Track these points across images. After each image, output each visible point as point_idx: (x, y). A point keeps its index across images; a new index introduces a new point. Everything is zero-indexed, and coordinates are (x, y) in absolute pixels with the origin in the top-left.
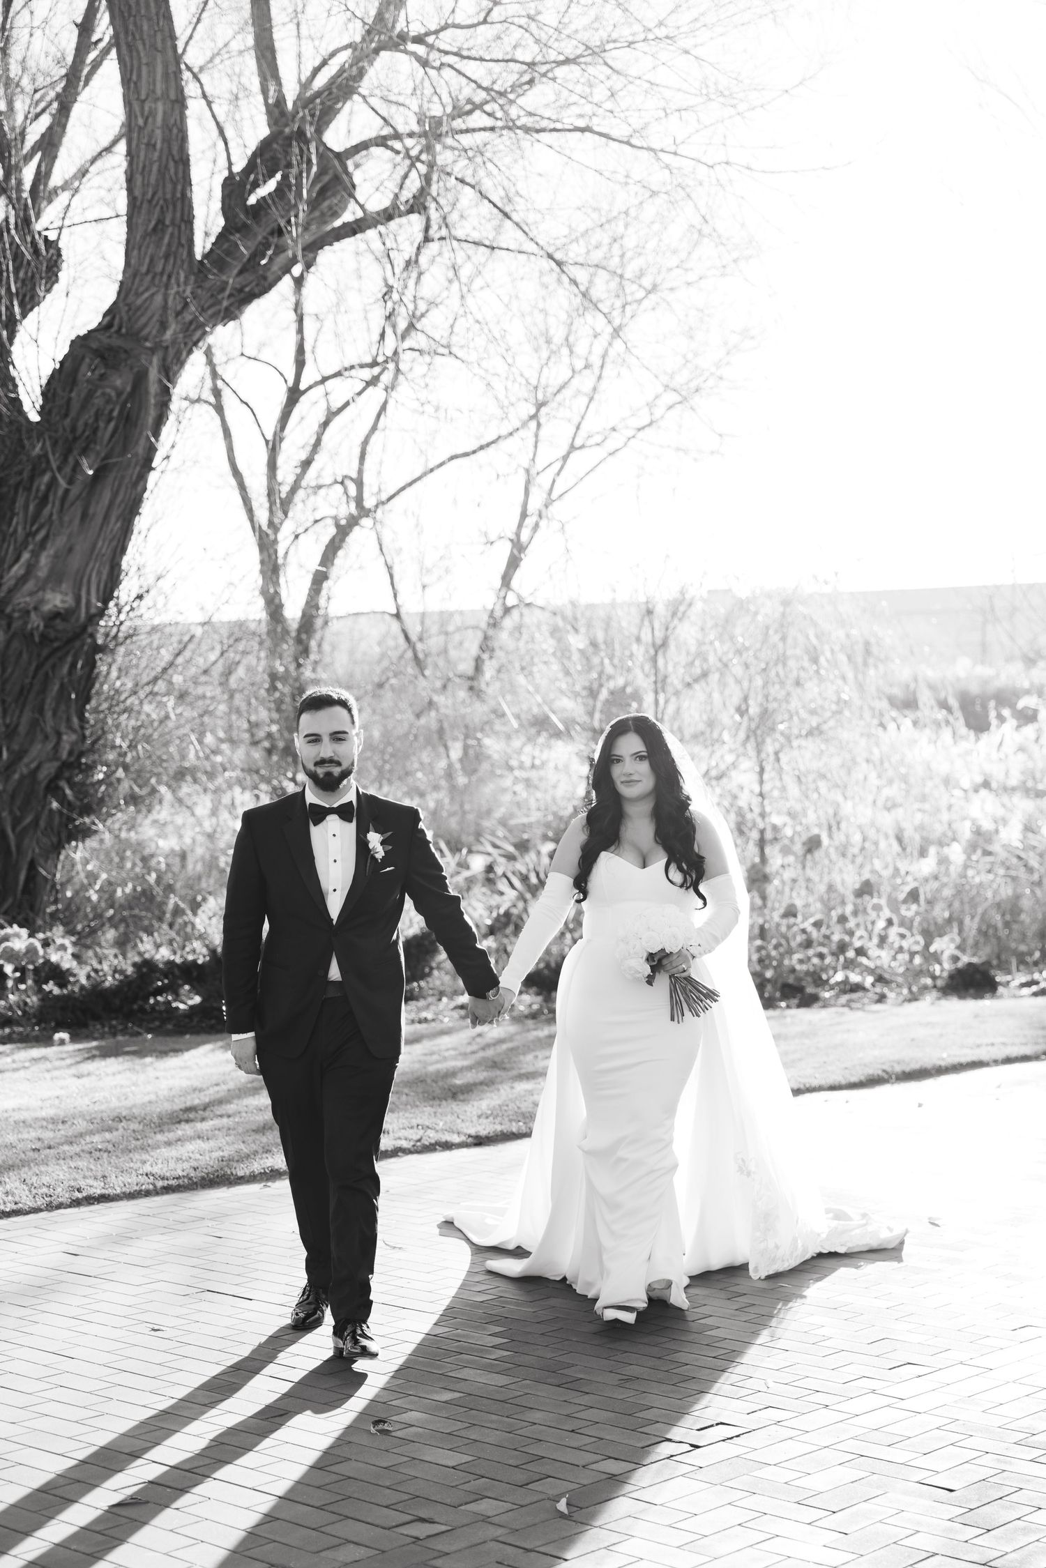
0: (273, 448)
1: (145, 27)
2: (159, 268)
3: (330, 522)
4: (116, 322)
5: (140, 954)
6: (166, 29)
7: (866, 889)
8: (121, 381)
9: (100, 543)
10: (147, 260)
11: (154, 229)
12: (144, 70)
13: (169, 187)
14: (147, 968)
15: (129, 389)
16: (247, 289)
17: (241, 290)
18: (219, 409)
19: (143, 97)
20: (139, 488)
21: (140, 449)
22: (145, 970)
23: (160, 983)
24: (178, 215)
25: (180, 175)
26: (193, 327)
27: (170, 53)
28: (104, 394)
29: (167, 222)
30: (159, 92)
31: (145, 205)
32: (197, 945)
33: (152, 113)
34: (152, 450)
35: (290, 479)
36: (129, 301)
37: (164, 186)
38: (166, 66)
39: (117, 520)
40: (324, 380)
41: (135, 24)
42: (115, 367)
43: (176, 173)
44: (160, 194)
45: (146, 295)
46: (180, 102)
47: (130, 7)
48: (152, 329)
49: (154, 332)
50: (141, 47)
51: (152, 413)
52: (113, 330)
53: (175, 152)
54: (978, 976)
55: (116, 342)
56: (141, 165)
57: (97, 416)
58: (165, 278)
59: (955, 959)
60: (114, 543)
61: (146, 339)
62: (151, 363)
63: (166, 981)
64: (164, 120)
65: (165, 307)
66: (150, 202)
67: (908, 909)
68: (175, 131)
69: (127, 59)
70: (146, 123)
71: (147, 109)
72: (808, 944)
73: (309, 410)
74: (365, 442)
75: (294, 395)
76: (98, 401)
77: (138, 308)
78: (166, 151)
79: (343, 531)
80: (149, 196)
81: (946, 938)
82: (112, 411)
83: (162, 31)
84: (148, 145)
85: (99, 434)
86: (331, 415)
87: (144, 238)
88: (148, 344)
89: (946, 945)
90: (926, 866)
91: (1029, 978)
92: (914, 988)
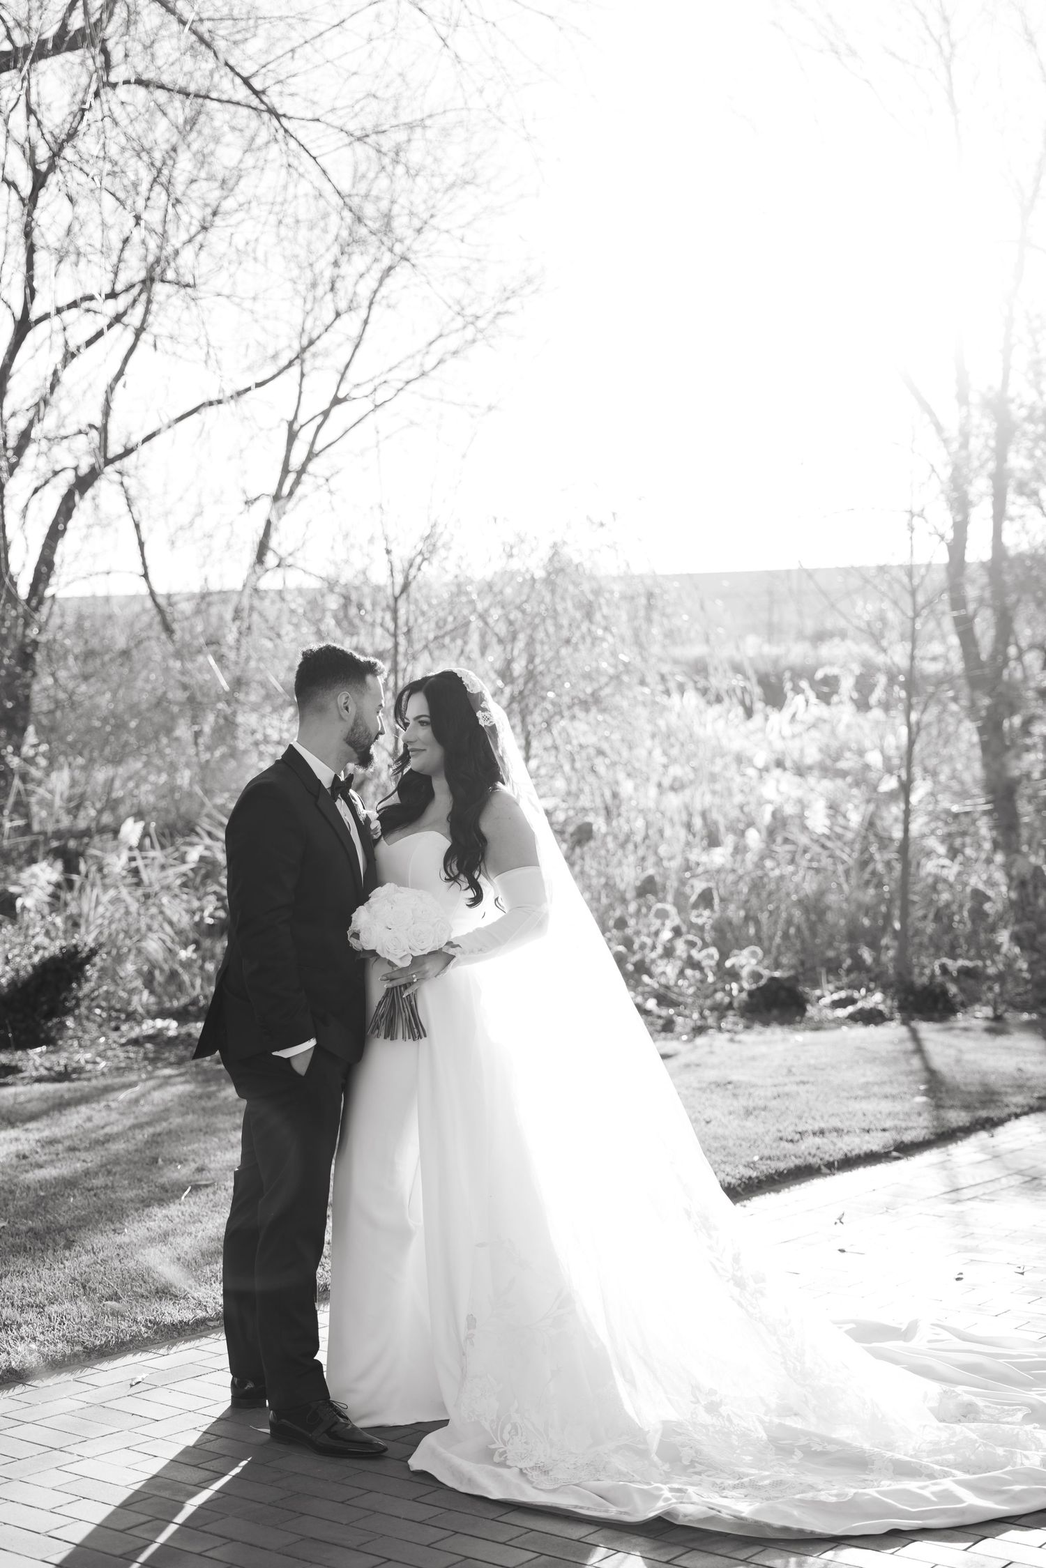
3: (69, 472)
7: (648, 888)
40: (60, 310)
54: (783, 994)
59: (756, 976)
67: (699, 916)
74: (111, 389)
75: (23, 326)
79: (83, 483)
81: (746, 952)
86: (70, 353)
89: (746, 960)
90: (719, 857)
91: (842, 994)
92: (707, 1013)
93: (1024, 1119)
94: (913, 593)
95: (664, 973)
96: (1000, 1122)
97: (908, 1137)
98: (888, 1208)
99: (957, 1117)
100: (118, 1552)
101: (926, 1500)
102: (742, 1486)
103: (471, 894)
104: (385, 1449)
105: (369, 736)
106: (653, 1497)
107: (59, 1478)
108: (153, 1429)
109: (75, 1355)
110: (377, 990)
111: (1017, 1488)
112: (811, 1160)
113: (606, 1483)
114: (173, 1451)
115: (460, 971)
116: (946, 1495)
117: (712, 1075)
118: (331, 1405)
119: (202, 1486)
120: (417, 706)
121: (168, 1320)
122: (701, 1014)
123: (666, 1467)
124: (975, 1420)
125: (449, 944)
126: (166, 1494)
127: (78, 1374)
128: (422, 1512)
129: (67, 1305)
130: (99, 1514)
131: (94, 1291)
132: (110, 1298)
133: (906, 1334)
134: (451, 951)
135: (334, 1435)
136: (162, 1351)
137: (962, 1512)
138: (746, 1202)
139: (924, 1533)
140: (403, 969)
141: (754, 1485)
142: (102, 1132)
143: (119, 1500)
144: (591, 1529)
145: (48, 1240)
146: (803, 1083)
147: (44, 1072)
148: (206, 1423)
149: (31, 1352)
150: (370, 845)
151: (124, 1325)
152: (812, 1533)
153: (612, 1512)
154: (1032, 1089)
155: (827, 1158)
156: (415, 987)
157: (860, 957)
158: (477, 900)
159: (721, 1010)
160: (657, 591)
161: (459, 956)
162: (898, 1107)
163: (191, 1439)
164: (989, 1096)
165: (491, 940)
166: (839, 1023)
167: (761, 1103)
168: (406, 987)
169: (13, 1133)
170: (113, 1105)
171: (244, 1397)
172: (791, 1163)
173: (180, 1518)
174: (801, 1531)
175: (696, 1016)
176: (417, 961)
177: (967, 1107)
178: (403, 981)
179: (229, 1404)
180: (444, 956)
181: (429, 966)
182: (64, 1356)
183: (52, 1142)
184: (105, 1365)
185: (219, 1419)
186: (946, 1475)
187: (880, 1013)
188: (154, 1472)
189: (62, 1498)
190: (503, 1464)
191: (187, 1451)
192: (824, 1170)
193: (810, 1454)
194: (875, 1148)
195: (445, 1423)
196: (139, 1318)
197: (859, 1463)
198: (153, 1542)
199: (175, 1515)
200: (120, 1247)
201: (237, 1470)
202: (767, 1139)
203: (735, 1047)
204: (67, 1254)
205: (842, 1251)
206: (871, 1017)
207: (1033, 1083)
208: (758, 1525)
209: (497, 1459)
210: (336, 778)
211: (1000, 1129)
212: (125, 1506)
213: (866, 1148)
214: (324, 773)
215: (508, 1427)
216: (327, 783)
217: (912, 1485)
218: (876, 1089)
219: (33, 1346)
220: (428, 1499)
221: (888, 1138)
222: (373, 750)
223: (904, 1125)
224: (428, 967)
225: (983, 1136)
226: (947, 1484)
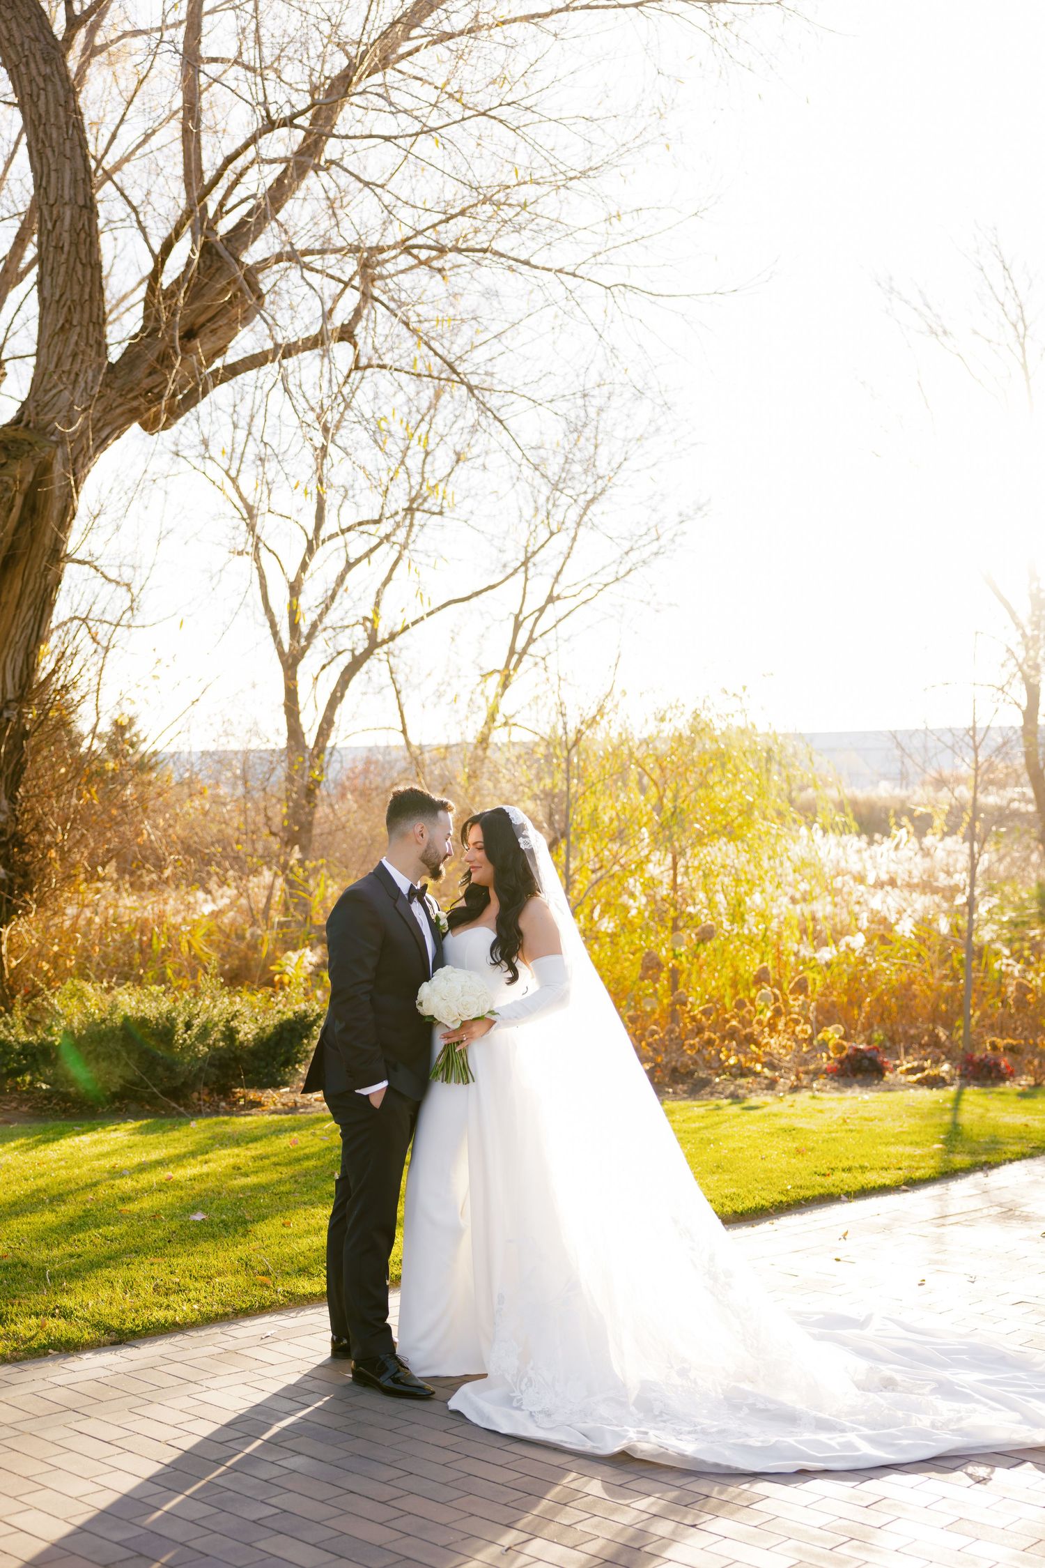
0: (295, 589)
1: (54, 136)
2: (67, 366)
3: (347, 653)
4: (25, 418)
6: (76, 137)
7: (761, 978)
8: (20, 470)
10: (55, 359)
11: (62, 328)
12: (53, 174)
13: (77, 288)
15: (30, 479)
16: (156, 391)
19: (51, 202)
21: (47, 541)
24: (86, 316)
25: (88, 277)
26: (100, 424)
27: (79, 161)
29: (75, 323)
30: (67, 197)
31: (54, 306)
33: (60, 218)
36: (37, 398)
37: (71, 289)
38: (74, 173)
39: (29, 609)
40: (343, 531)
41: (45, 132)
42: (17, 457)
43: (84, 277)
44: (67, 295)
45: (54, 391)
46: (89, 208)
47: (40, 116)
50: (50, 154)
52: (23, 424)
53: (83, 256)
54: (866, 1063)
55: (22, 434)
56: (49, 268)
58: (73, 376)
59: (839, 1048)
61: (52, 434)
62: (55, 455)
64: (71, 224)
66: (58, 302)
67: (795, 1000)
68: (83, 235)
69: (38, 166)
70: (54, 227)
71: (55, 212)
72: (700, 1030)
74: (379, 592)
75: (314, 544)
77: (47, 404)
78: (73, 254)
79: (358, 661)
80: (57, 297)
81: (831, 1029)
83: (71, 139)
84: (55, 247)
87: (53, 334)
88: (53, 438)
89: (832, 1034)
90: (826, 954)
91: (915, 1064)
92: (802, 1076)
93: (1016, 1164)
94: (976, 749)
95: (767, 1043)
96: (996, 1165)
97: (918, 1174)
98: (886, 1229)
99: (960, 1160)
100: (213, 1458)
101: (831, 1448)
102: (695, 1432)
103: (510, 975)
104: (433, 1393)
105: (438, 856)
106: (620, 1436)
107: (185, 1403)
108: (268, 1371)
109: (226, 1314)
110: (439, 1044)
111: (905, 1442)
112: (833, 1190)
113: (589, 1425)
114: (276, 1387)
115: (501, 1034)
116: (849, 1446)
117: (783, 1122)
118: (396, 1358)
119: (289, 1414)
120: (475, 834)
121: (301, 1291)
122: (797, 1076)
123: (641, 1416)
124: (893, 1390)
125: (491, 1012)
126: (262, 1418)
127: (226, 1328)
128: (447, 1440)
129: (230, 1277)
130: (207, 1429)
131: (253, 1268)
132: (263, 1274)
133: (863, 1324)
134: (493, 1018)
135: (396, 1381)
136: (292, 1315)
137: (858, 1458)
138: (775, 1221)
139: (826, 1473)
140: (455, 1031)
141: (704, 1432)
142: (302, 1152)
143: (225, 1421)
144: (570, 1458)
145: (231, 1230)
146: (851, 1131)
147: (279, 1106)
148: (307, 1368)
149: (193, 1310)
150: (439, 937)
151: (267, 1294)
152: (737, 1469)
153: (587, 1446)
154: (1030, 1140)
155: (846, 1188)
156: (464, 1044)
157: (937, 1036)
158: (514, 979)
159: (816, 1074)
160: (775, 748)
161: (499, 1021)
162: (918, 1152)
163: (293, 1379)
164: (994, 1144)
165: (526, 1009)
166: (908, 1086)
167: (810, 1144)
168: (458, 1043)
169: (236, 1150)
170: (318, 1132)
171: (340, 1350)
172: (818, 1191)
173: (266, 1436)
174: (728, 1467)
175: (793, 1078)
176: (464, 1024)
177: (972, 1153)
178: (455, 1039)
179: (329, 1355)
180: (486, 1021)
181: (476, 1028)
182: (217, 1315)
183: (262, 1158)
184: (248, 1323)
185: (319, 1366)
186: (854, 1430)
187: (943, 1079)
188: (258, 1402)
189: (185, 1417)
190: (519, 1408)
191: (288, 1388)
192: (844, 1198)
193: (755, 1410)
194: (888, 1182)
195: (485, 1376)
196: (280, 1289)
197: (791, 1419)
198: (241, 1452)
199: (263, 1433)
200: (283, 1236)
201: (320, 1403)
202: (804, 1173)
203: (815, 1101)
204: (242, 1240)
205: (838, 1260)
206: (934, 1082)
207: (1032, 1136)
208: (695, 1460)
209: (515, 1404)
210: (412, 886)
211: (995, 1171)
212: (228, 1425)
213: (880, 1181)
214: (403, 884)
215: (525, 1380)
216: (405, 890)
217: (823, 1437)
218: (904, 1137)
219: (196, 1307)
220: (455, 1431)
221: (901, 1175)
222: (442, 867)
223: (915, 1164)
224: (474, 1029)
225: (979, 1176)
226: (851, 1437)
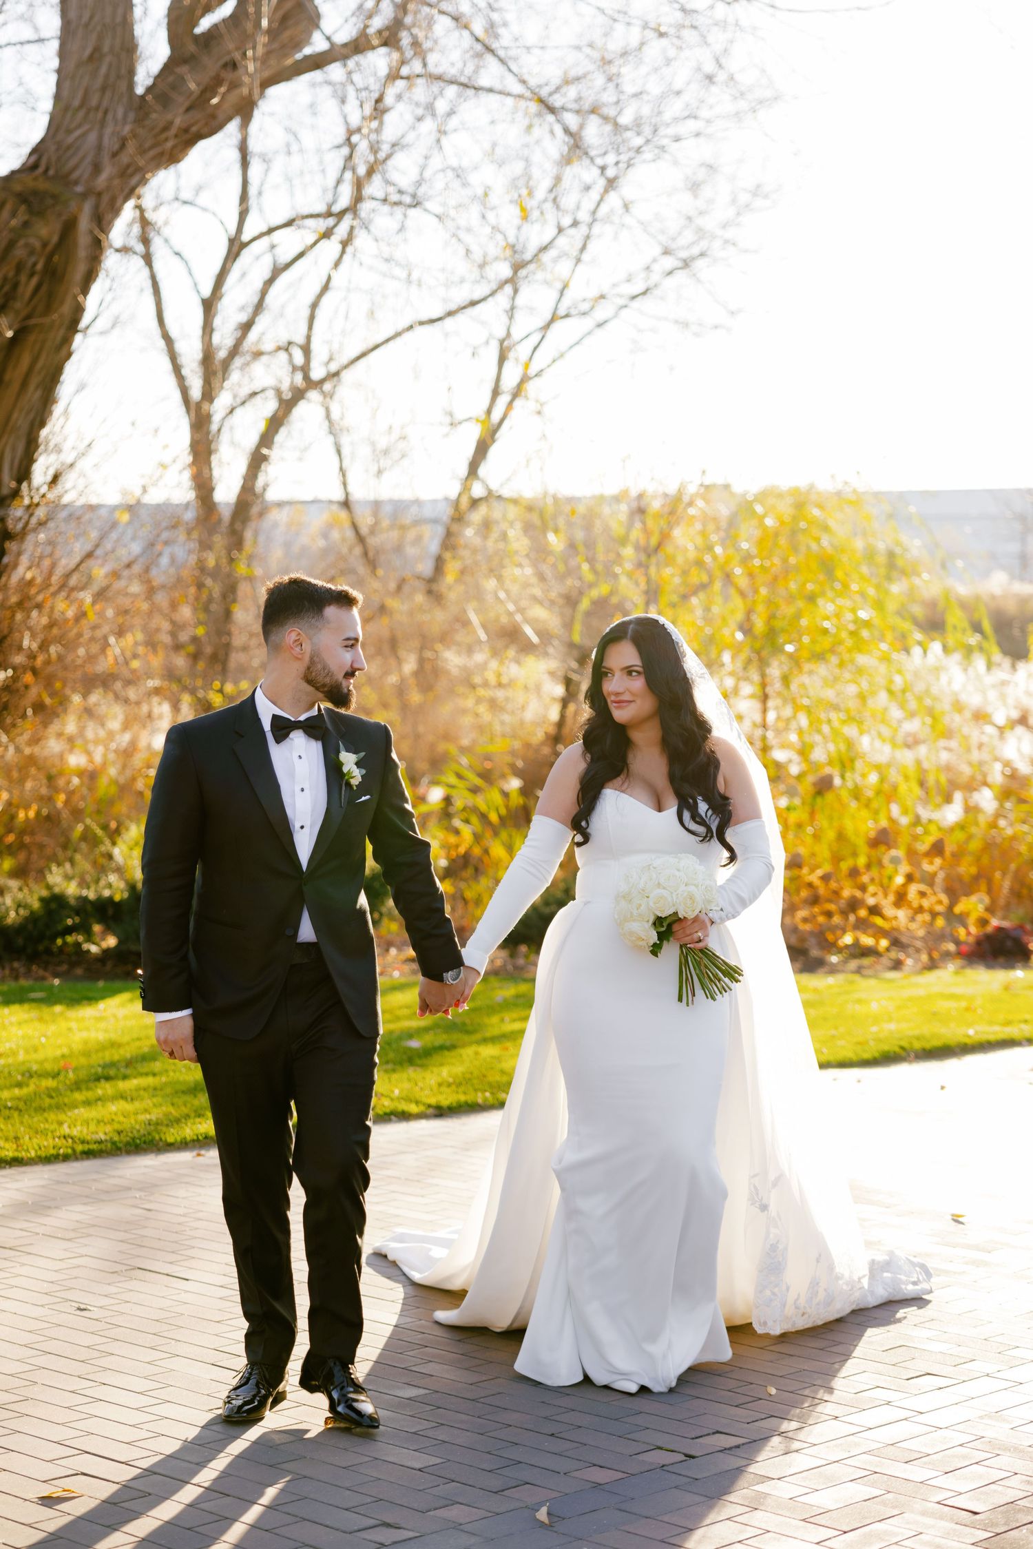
0: (209, 306)
2: (94, 102)
3: (271, 394)
4: (43, 162)
5: (49, 887)
7: (882, 840)
8: (47, 230)
9: (15, 416)
10: (81, 92)
11: (91, 58)
13: (108, 10)
14: (55, 903)
15: (55, 239)
16: (194, 129)
17: (186, 130)
18: (148, 259)
20: (64, 352)
21: (66, 309)
22: (53, 906)
23: (69, 922)
24: (119, 42)
26: (129, 171)
28: (27, 245)
29: (106, 49)
31: (81, 29)
32: (113, 878)
34: (79, 310)
35: (229, 342)
36: (58, 139)
37: (102, 10)
39: (37, 388)
40: (271, 231)
42: (40, 214)
44: (96, 19)
45: (79, 132)
48: (84, 171)
49: (86, 175)
51: (81, 269)
52: (41, 170)
54: (1009, 944)
55: (42, 185)
57: (19, 268)
58: (100, 115)
59: (983, 922)
60: (32, 416)
61: (76, 183)
62: (80, 209)
63: (77, 919)
65: (99, 147)
66: (87, 25)
67: (931, 863)
72: (815, 899)
73: (253, 265)
74: (314, 306)
75: (236, 247)
76: (19, 252)
77: (68, 148)
79: (287, 405)
80: (85, 19)
81: (974, 898)
82: (35, 264)
85: (20, 289)
86: (277, 271)
87: (79, 65)
88: (78, 189)
89: (973, 905)
90: (950, 813)
92: (935, 956)
95: (896, 917)
122: (929, 955)
159: (947, 955)
160: (898, 550)
175: (923, 957)
